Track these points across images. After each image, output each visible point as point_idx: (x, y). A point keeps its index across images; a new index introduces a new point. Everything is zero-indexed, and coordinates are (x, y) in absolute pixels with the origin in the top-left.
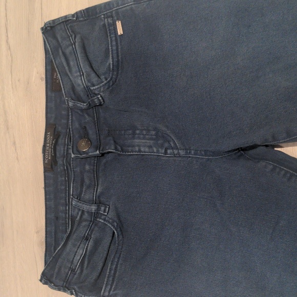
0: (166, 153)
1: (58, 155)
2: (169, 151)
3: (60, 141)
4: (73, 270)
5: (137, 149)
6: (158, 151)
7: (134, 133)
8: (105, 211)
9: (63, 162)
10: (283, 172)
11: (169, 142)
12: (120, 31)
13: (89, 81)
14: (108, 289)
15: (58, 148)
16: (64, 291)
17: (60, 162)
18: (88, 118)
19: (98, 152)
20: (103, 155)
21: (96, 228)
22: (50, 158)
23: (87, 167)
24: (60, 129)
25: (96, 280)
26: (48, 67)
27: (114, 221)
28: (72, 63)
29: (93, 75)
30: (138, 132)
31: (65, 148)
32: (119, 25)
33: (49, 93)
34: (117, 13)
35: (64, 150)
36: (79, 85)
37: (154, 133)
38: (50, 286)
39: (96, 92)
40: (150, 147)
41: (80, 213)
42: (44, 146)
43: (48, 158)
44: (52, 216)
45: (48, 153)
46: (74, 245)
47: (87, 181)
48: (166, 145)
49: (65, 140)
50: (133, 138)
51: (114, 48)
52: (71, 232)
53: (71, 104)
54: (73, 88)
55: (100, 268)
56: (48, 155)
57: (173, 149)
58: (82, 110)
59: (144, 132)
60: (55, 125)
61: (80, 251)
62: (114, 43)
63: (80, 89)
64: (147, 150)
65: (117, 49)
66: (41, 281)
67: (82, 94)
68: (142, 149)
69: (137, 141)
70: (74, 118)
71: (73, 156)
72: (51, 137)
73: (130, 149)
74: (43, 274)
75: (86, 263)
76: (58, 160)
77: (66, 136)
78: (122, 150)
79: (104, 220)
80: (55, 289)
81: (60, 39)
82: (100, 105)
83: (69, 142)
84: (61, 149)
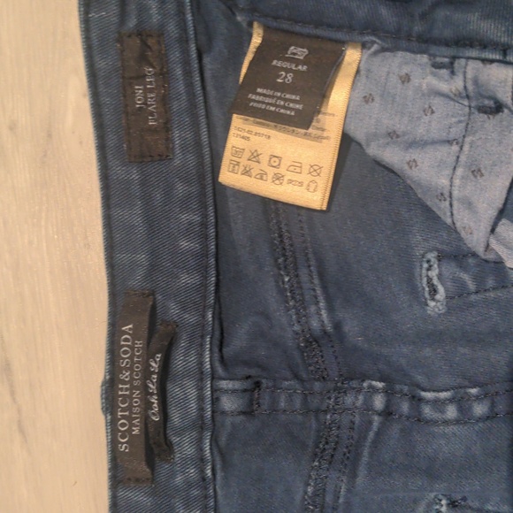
1: (176, 417)
3: (180, 361)
9: (201, 450)
15: (174, 390)
17: (185, 446)
22: (136, 431)
24: (173, 310)
26: (101, 64)
31: (201, 389)
33: (116, 169)
35: (201, 398)
43: (130, 430)
45: (130, 408)
49: (201, 355)
56: (129, 418)
60: (153, 293)
72: (139, 344)
76: (175, 439)
77: (203, 337)
83: (217, 364)
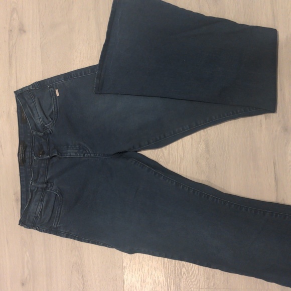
0: (84, 156)
2: (86, 155)
4: (36, 217)
5: (69, 154)
6: (80, 155)
7: (68, 147)
8: (51, 186)
9: (29, 161)
10: (139, 164)
11: (86, 150)
12: (58, 94)
13: (44, 121)
14: (56, 224)
15: (26, 153)
16: (33, 228)
18: (43, 140)
19: (49, 156)
20: (52, 157)
21: (46, 195)
23: (43, 165)
25: (49, 221)
26: (19, 111)
27: (56, 190)
28: (34, 112)
29: (45, 118)
30: (70, 146)
32: (57, 91)
33: (20, 125)
34: (56, 86)
35: (30, 154)
36: (38, 124)
37: (78, 146)
38: (24, 227)
39: (48, 127)
40: (76, 153)
41: (36, 189)
42: (19, 153)
44: (24, 190)
46: (35, 205)
47: (41, 173)
48: (84, 152)
49: (30, 149)
50: (68, 149)
51: (55, 103)
52: (31, 198)
53: (34, 133)
54: (35, 125)
55: (50, 215)
57: (88, 153)
58: (40, 137)
59: (73, 146)
61: (39, 207)
62: (55, 101)
63: (39, 126)
64: (74, 154)
65: (57, 104)
66: (19, 224)
67: (40, 128)
68: (72, 154)
69: (69, 151)
70: (36, 140)
71: (35, 158)
72: (22, 148)
73: (65, 155)
74: (20, 221)
75: (43, 213)
76: (26, 160)
77: (31, 147)
78: (61, 155)
79: (51, 190)
80: (27, 228)
81: (26, 99)
82: (50, 133)
83: (32, 150)
84: (28, 154)
